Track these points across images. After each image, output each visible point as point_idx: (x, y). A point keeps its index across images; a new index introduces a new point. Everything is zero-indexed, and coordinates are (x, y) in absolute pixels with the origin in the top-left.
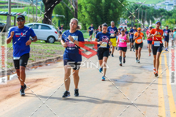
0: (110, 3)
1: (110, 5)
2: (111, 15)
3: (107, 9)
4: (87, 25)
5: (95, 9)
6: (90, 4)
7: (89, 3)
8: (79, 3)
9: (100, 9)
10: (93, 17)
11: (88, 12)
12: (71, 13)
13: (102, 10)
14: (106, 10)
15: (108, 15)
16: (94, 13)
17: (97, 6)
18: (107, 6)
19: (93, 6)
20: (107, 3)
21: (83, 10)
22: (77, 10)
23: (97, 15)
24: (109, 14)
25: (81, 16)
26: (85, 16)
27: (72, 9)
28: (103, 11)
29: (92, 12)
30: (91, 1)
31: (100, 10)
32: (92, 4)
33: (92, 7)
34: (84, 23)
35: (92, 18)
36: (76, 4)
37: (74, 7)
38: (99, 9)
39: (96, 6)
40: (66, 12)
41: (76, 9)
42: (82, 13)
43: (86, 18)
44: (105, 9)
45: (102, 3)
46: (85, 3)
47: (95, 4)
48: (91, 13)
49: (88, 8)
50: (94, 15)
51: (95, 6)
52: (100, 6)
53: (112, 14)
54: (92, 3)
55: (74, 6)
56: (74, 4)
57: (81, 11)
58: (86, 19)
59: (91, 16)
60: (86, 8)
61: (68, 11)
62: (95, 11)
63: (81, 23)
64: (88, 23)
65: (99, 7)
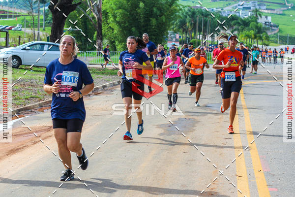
0: (152, 8)
1: (152, 11)
2: (153, 27)
3: (147, 17)
4: (117, 43)
5: (129, 17)
6: (120, 11)
7: (120, 8)
8: (103, 8)
9: (137, 17)
10: (126, 30)
11: (118, 22)
12: (92, 26)
13: (140, 19)
14: (146, 19)
15: (149, 27)
16: (127, 24)
17: (132, 13)
18: (147, 12)
19: (126, 12)
20: (147, 9)
21: (111, 19)
22: (101, 20)
23: (132, 27)
24: (151, 26)
25: (107, 29)
26: (113, 30)
27: (94, 18)
28: (142, 20)
29: (125, 23)
30: (122, 6)
31: (137, 19)
32: (124, 11)
33: (123, 15)
34: (113, 40)
35: (125, 32)
36: (99, 10)
37: (97, 15)
38: (135, 17)
39: (130, 14)
40: (83, 23)
41: (99, 19)
42: (108, 24)
43: (115, 32)
44: (144, 17)
45: (139, 8)
46: (113, 10)
47: (129, 10)
48: (122, 25)
49: (118, 17)
50: (127, 26)
51: (128, 14)
52: (137, 13)
53: (155, 26)
54: (124, 9)
55: (95, 13)
56: (96, 10)
57: (106, 21)
58: (116, 34)
59: (122, 28)
60: (115, 16)
61: (88, 23)
62: (128, 21)
63: (108, 39)
64: (118, 40)
65: (135, 14)
